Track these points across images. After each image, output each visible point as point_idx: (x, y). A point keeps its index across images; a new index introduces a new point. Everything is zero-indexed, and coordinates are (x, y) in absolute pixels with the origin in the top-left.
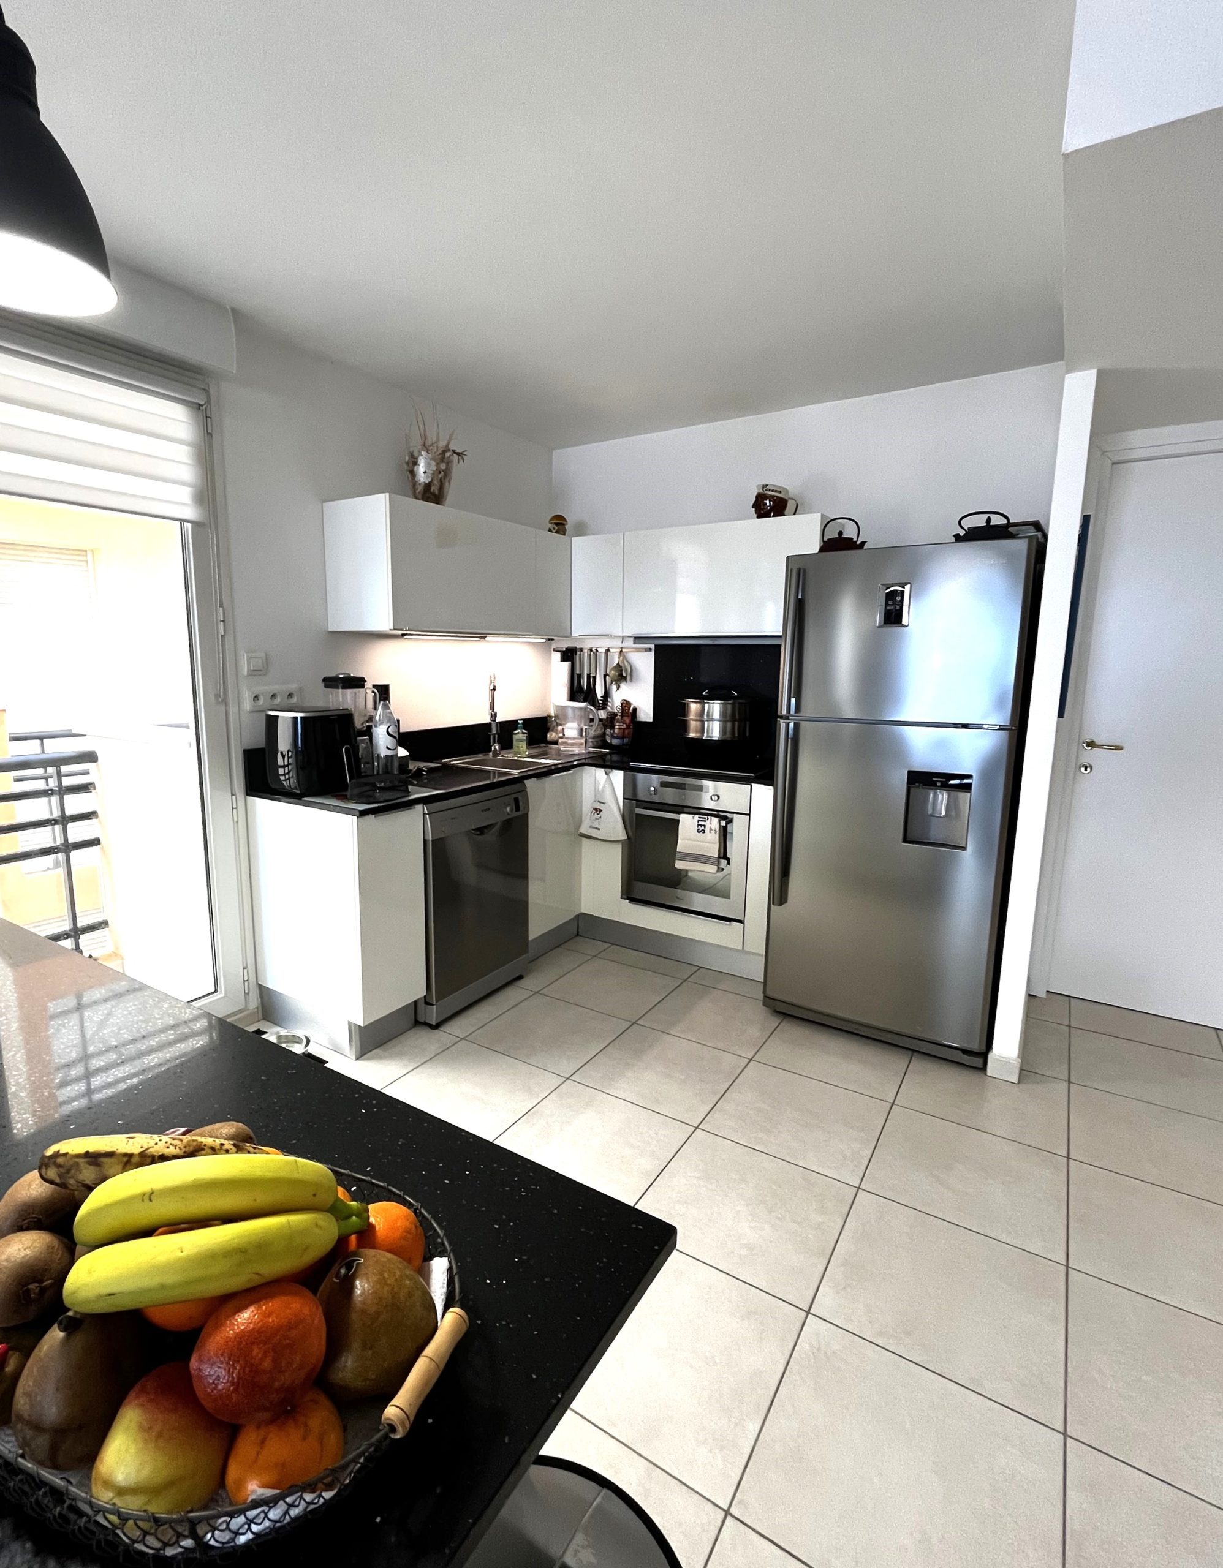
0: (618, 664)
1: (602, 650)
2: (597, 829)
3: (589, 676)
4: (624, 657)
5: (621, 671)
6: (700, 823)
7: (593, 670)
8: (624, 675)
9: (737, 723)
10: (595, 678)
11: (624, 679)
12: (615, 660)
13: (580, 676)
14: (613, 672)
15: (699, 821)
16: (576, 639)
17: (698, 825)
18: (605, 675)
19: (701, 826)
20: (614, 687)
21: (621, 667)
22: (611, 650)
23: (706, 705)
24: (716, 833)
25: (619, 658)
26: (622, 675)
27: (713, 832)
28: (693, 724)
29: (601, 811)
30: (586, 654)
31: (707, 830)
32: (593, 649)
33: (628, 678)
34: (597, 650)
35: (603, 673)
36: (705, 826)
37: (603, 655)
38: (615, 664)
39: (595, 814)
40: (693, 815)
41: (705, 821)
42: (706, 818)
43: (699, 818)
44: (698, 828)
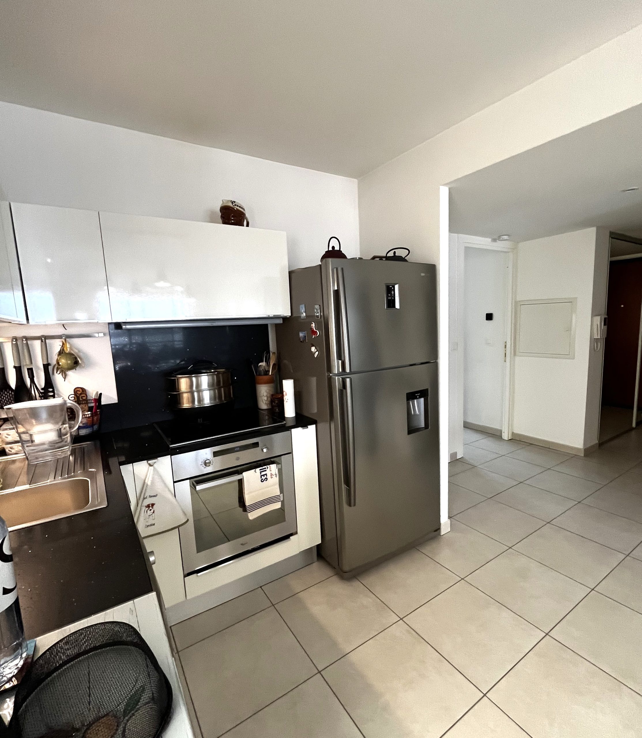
0: (62, 351)
2: (151, 525)
5: (76, 358)
6: (263, 473)
7: (25, 362)
8: (80, 362)
9: (222, 390)
10: (32, 369)
12: (56, 348)
14: (63, 361)
15: (261, 472)
17: (261, 476)
18: (46, 366)
19: (264, 475)
20: (58, 377)
24: (276, 476)
25: (64, 345)
26: (77, 363)
27: (274, 477)
29: (153, 505)
31: (269, 477)
35: (41, 363)
36: (266, 474)
37: (39, 344)
38: (58, 352)
39: (149, 511)
40: (254, 470)
41: (266, 471)
42: (265, 468)
43: (260, 470)
44: (263, 477)
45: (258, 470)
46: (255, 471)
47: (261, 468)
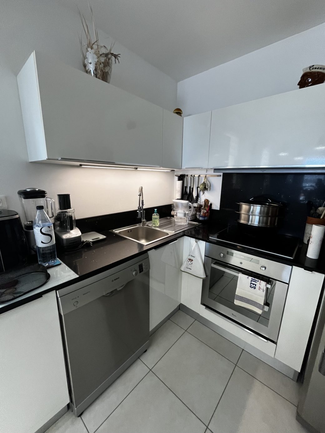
0: (204, 182)
1: (197, 176)
2: (190, 269)
3: (190, 187)
4: (207, 179)
5: (206, 186)
7: (192, 185)
8: (207, 188)
9: (269, 218)
10: (193, 188)
11: (207, 189)
12: (202, 180)
13: (186, 187)
14: (201, 186)
16: (184, 170)
18: (198, 188)
20: (201, 193)
21: (205, 184)
22: (201, 176)
23: (252, 207)
25: (205, 179)
26: (205, 188)
27: (262, 290)
28: (243, 216)
29: (192, 260)
30: (189, 177)
31: (257, 287)
32: (193, 175)
33: (209, 189)
34: (194, 176)
35: (197, 186)
37: (197, 178)
38: (203, 182)
39: (189, 262)
40: (248, 276)
41: (256, 282)
42: (256, 280)
43: (252, 279)
44: (252, 285)
45: (250, 278)
46: (248, 278)
47: (253, 278)
